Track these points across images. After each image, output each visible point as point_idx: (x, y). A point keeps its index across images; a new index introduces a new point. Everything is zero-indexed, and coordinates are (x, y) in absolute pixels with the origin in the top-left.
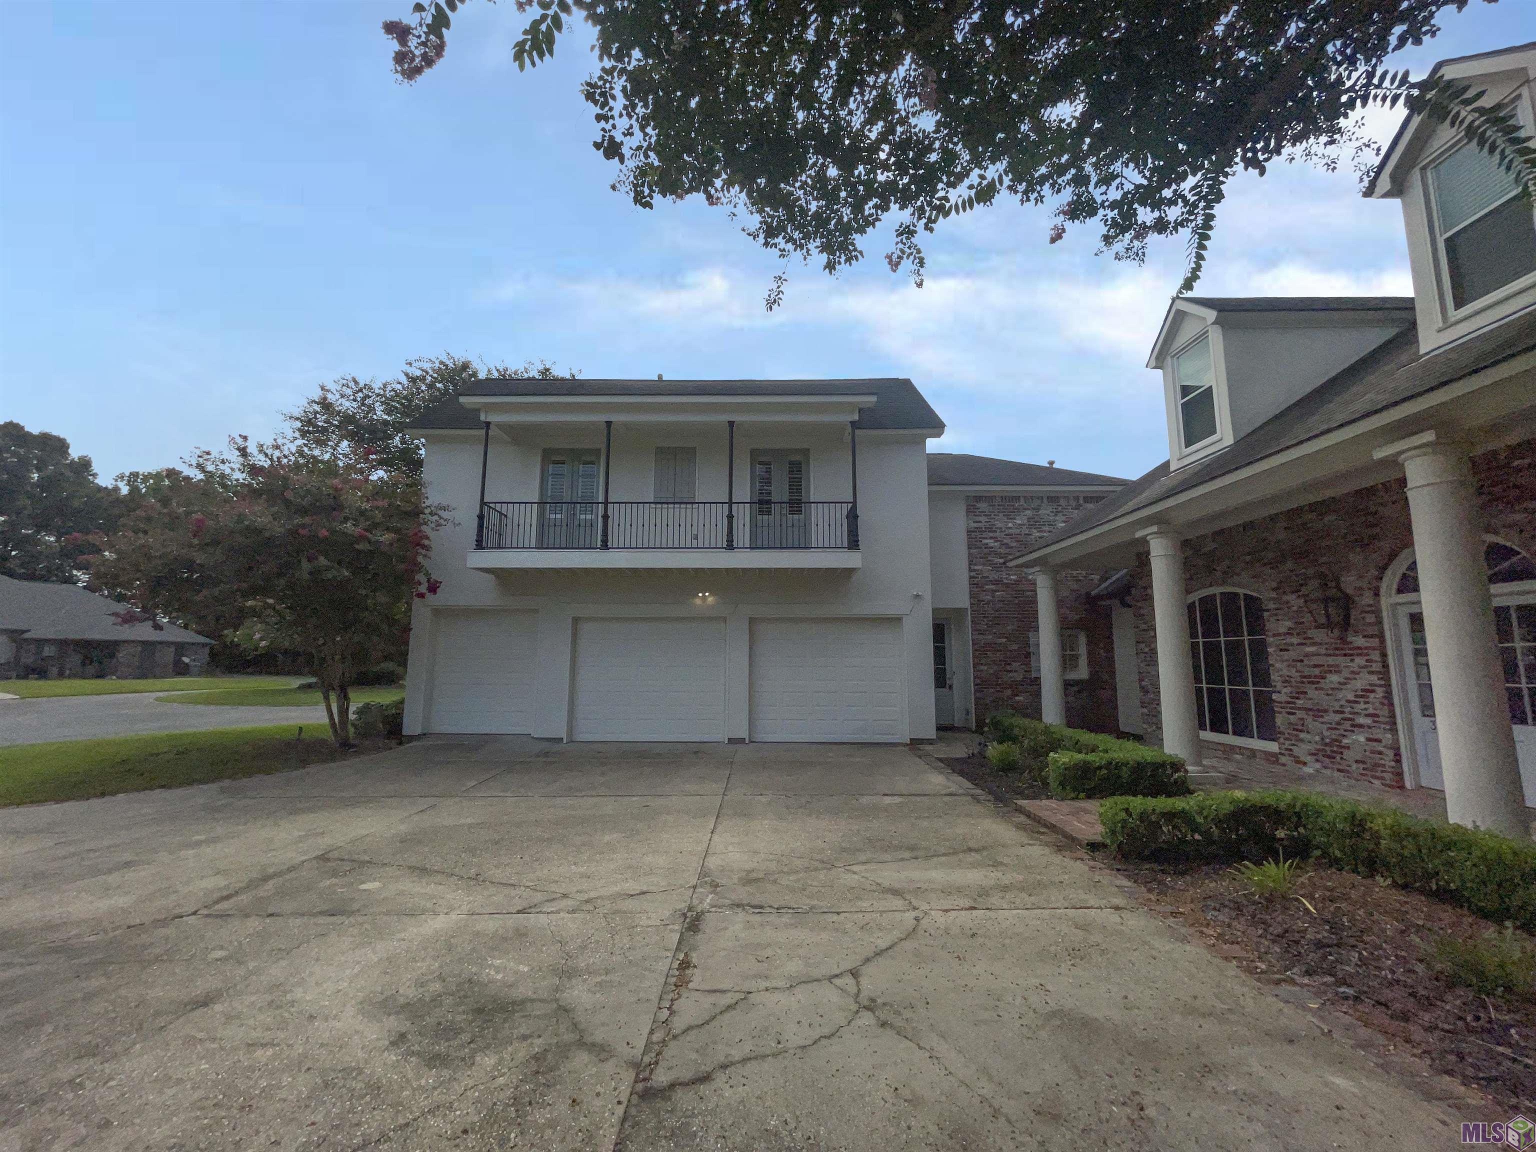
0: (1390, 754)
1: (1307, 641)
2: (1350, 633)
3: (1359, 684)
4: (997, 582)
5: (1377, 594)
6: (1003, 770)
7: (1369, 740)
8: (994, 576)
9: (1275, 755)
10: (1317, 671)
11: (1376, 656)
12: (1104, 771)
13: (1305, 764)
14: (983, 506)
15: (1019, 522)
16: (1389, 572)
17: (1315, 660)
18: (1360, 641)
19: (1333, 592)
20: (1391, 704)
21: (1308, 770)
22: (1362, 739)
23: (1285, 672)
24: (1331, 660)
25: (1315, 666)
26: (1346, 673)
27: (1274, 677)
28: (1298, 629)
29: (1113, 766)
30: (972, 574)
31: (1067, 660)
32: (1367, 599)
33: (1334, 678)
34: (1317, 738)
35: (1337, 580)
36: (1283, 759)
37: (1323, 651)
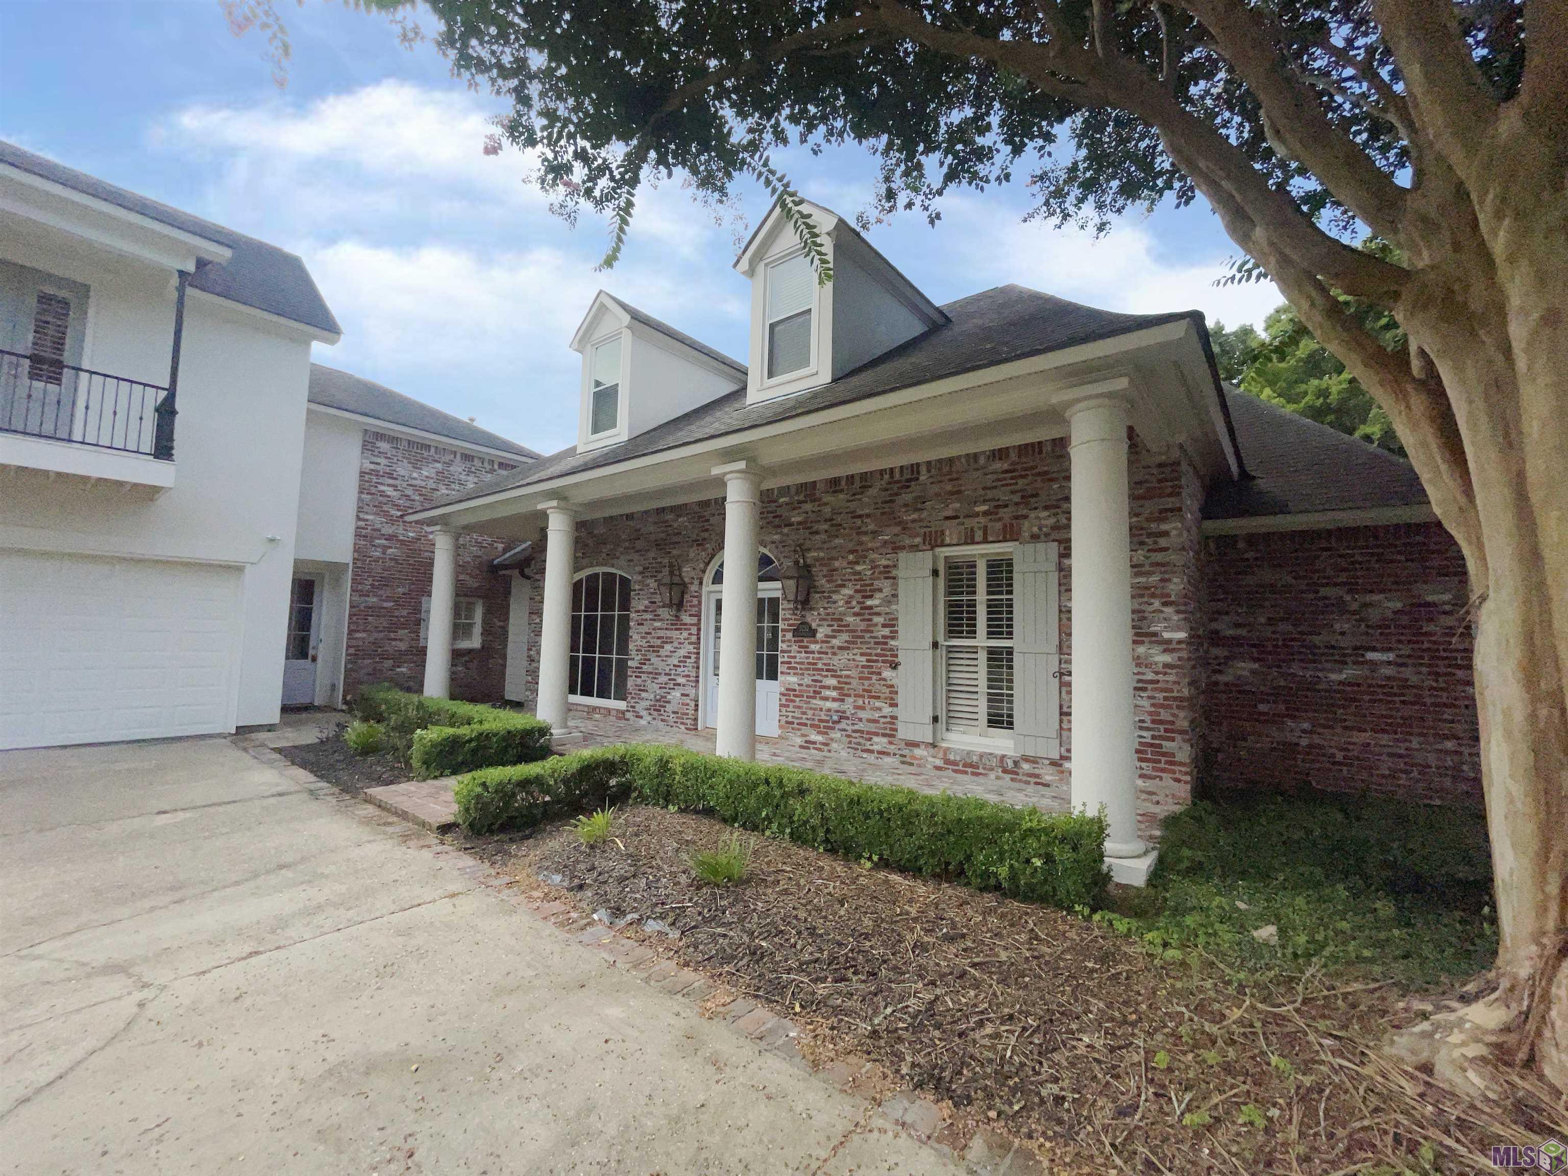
0: (693, 704)
1: (657, 617)
2: (683, 613)
3: (682, 652)
4: (390, 538)
5: (701, 583)
6: (361, 755)
7: (683, 695)
8: (388, 530)
9: (623, 712)
10: (659, 642)
11: (694, 630)
12: (473, 744)
13: (641, 717)
14: (383, 446)
15: (426, 473)
16: (709, 568)
17: (661, 633)
18: (686, 619)
19: (676, 580)
20: (698, 668)
21: (643, 722)
22: (678, 695)
23: (639, 643)
24: (669, 633)
25: (658, 638)
26: (676, 644)
27: (631, 646)
28: (651, 608)
29: (484, 738)
30: (362, 524)
31: (459, 629)
32: (694, 588)
33: (668, 647)
34: (652, 696)
35: (680, 569)
36: (628, 715)
37: (665, 626)
